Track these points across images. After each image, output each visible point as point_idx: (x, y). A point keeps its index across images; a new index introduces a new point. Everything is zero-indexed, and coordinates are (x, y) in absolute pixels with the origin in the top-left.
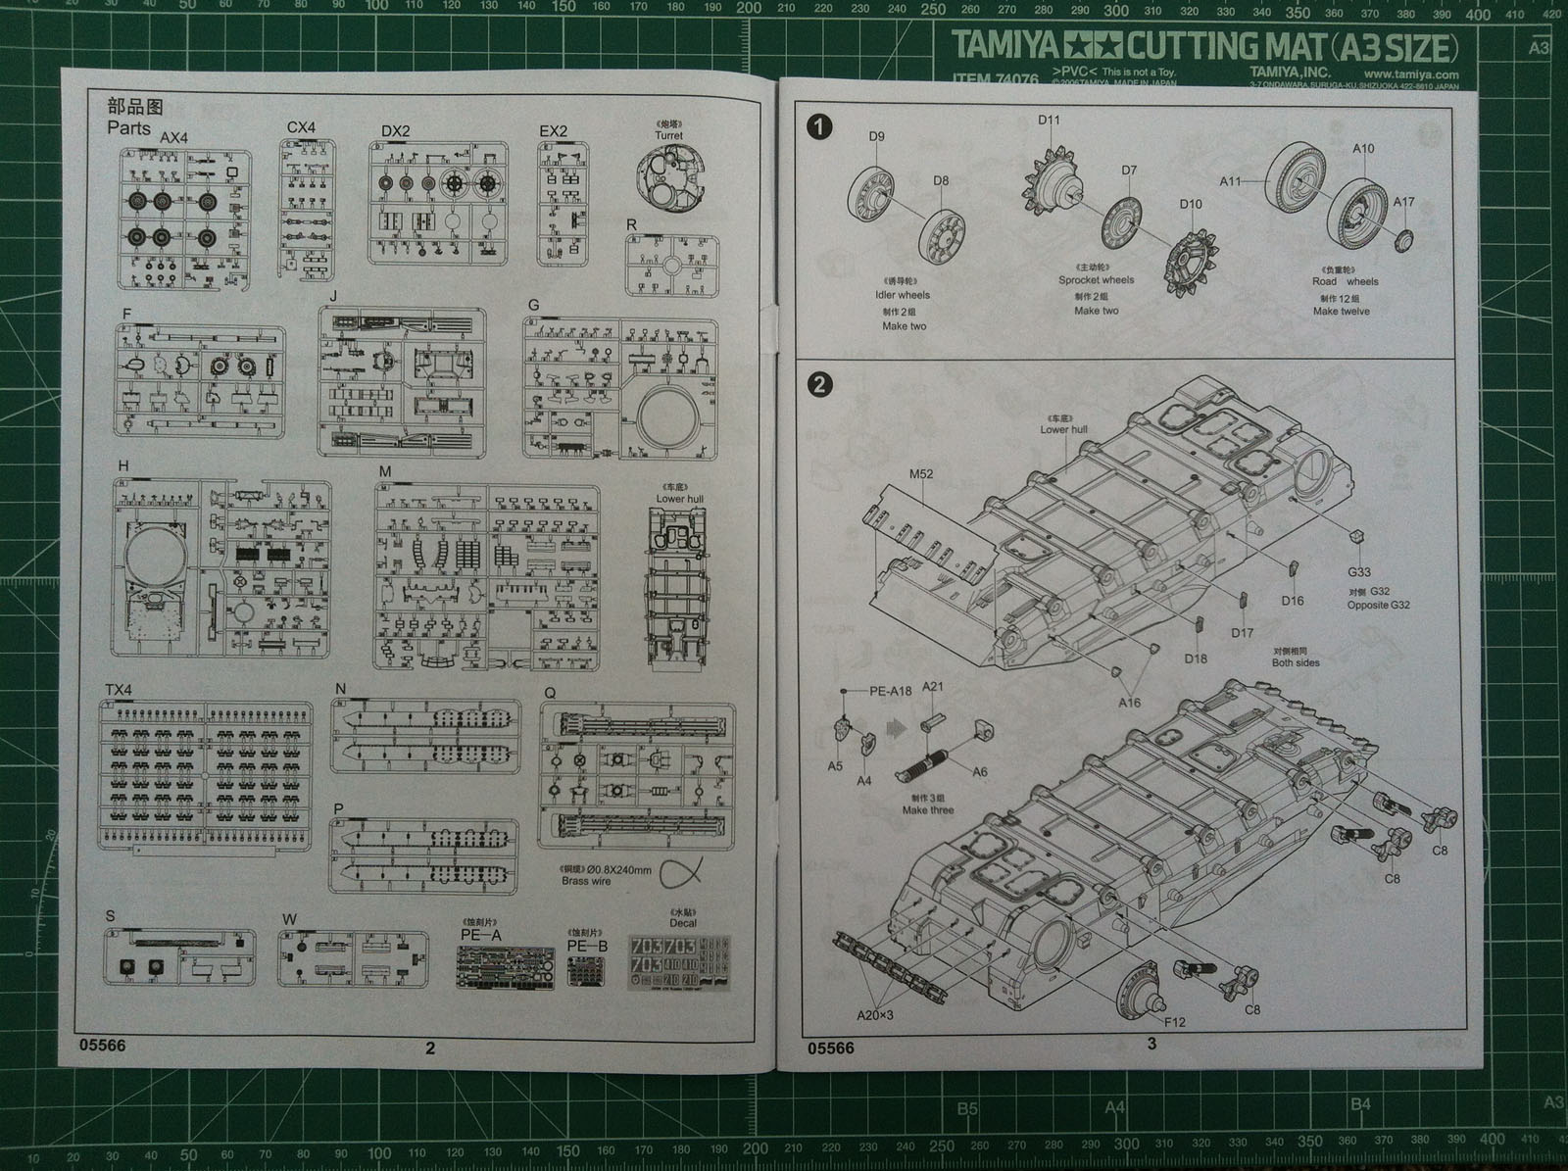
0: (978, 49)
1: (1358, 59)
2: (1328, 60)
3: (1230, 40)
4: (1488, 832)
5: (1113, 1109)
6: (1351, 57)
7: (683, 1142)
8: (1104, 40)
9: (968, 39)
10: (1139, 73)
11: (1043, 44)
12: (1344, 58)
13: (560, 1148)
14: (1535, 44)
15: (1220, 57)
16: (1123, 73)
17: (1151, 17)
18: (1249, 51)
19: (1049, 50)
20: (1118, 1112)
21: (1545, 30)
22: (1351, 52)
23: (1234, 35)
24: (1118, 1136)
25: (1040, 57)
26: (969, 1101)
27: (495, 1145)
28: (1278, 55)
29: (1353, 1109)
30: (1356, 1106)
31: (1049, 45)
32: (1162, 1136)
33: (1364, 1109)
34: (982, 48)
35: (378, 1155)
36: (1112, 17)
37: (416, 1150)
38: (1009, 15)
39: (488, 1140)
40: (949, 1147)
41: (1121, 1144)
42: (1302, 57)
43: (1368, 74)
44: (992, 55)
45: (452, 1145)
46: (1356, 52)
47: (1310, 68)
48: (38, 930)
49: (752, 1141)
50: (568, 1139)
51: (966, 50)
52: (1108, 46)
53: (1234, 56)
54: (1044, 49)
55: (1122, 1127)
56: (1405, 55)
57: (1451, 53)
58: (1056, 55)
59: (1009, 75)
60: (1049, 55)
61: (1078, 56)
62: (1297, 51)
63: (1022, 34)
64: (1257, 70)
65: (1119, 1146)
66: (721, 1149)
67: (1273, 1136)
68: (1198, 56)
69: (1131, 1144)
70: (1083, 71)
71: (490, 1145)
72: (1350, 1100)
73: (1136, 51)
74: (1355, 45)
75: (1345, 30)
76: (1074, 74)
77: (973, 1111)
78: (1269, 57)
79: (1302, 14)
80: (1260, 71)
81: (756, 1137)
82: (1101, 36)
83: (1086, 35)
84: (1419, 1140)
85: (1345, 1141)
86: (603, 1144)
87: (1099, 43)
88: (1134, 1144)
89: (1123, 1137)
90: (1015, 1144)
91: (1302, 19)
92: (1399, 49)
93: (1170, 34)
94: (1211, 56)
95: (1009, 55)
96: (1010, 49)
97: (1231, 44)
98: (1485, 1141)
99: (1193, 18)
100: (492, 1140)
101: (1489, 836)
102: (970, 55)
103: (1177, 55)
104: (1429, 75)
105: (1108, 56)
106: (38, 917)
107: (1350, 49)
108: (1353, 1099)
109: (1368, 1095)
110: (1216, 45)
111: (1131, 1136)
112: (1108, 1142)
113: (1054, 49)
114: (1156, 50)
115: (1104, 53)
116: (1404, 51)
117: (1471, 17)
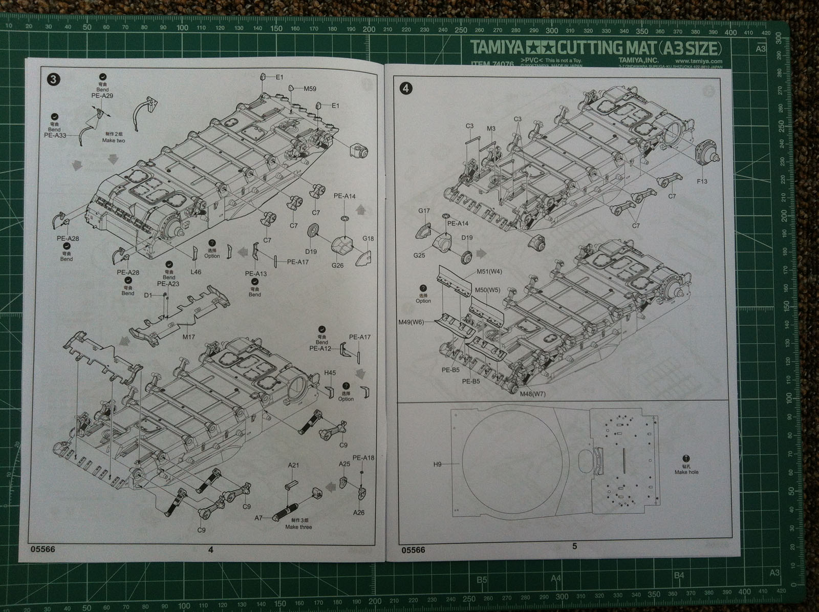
0: (483, 49)
1: (672, 53)
2: (657, 54)
3: (608, 44)
4: (741, 437)
5: (555, 579)
6: (669, 53)
7: (339, 599)
8: (546, 45)
9: (478, 45)
10: (564, 61)
11: (516, 47)
12: (665, 53)
13: (276, 602)
14: (758, 47)
15: (604, 53)
16: (555, 60)
17: (570, 34)
18: (618, 50)
19: (519, 50)
20: (558, 581)
21: (764, 40)
22: (669, 51)
23: (610, 42)
24: (557, 593)
25: (514, 53)
26: (482, 576)
27: (243, 601)
28: (632, 52)
29: (675, 578)
30: (677, 576)
31: (519, 47)
32: (580, 593)
33: (681, 578)
34: (485, 49)
35: (184, 607)
36: (550, 34)
37: (203, 604)
38: (499, 33)
39: (239, 599)
40: (472, 599)
41: (559, 597)
42: (644, 53)
43: (677, 61)
44: (490, 52)
45: (221, 601)
46: (671, 50)
47: (649, 59)
48: (10, 494)
49: (373, 597)
50: (280, 597)
51: (477, 51)
52: (548, 48)
53: (611, 53)
54: (516, 49)
55: (560, 588)
56: (695, 52)
57: (718, 51)
58: (522, 52)
59: (499, 62)
60: (519, 52)
61: (533, 52)
62: (642, 50)
63: (505, 42)
64: (622, 59)
65: (558, 598)
66: (357, 602)
67: (635, 592)
68: (593, 52)
69: (564, 596)
70: (536, 60)
71: (240, 601)
72: (674, 574)
73: (562, 50)
74: (670, 47)
75: (665, 40)
76: (532, 62)
77: (485, 581)
78: (628, 53)
79: (644, 32)
80: (624, 60)
81: (375, 595)
82: (545, 43)
83: (537, 43)
84: (708, 593)
85: (672, 594)
86: (298, 600)
87: (544, 46)
88: (565, 597)
89: (560, 593)
90: (506, 597)
91: (644, 35)
92: (693, 49)
93: (579, 42)
94: (599, 53)
95: (499, 52)
96: (499, 50)
97: (609, 46)
98: (741, 593)
99: (590, 34)
100: (242, 599)
101: (742, 440)
102: (480, 52)
103: (582, 52)
104: (707, 61)
105: (548, 52)
106: (10, 487)
107: (668, 49)
108: (675, 573)
109: (683, 571)
110: (602, 48)
111: (564, 593)
112: (552, 596)
113: (521, 49)
114: (572, 49)
115: (546, 52)
116: (695, 50)
117: (728, 34)
